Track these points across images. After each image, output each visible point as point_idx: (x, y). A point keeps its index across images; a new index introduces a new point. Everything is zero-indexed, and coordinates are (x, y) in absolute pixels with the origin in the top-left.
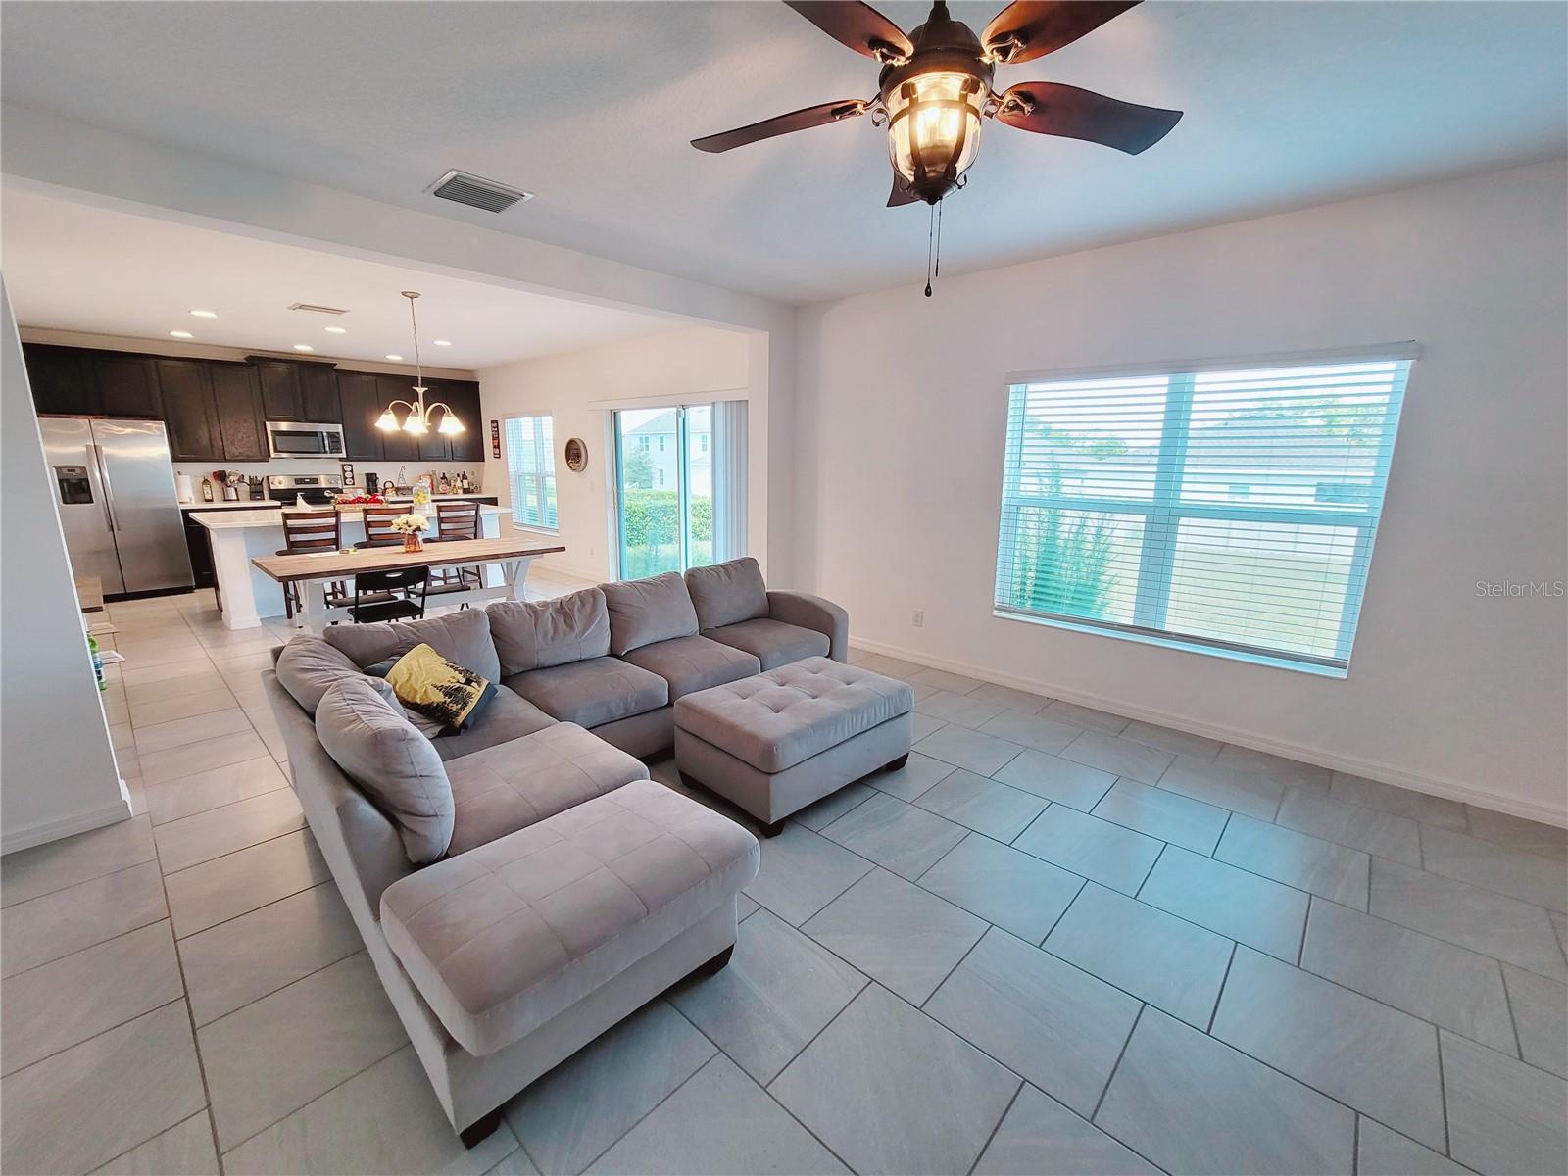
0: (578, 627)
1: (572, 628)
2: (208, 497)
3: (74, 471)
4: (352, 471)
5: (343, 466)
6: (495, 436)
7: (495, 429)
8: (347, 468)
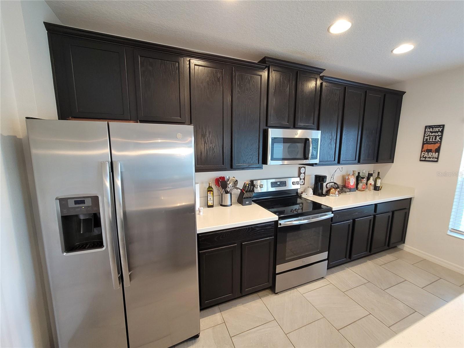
2: (210, 203)
3: (83, 202)
4: (304, 173)
5: (300, 168)
6: (431, 140)
7: (433, 134)
8: (302, 170)
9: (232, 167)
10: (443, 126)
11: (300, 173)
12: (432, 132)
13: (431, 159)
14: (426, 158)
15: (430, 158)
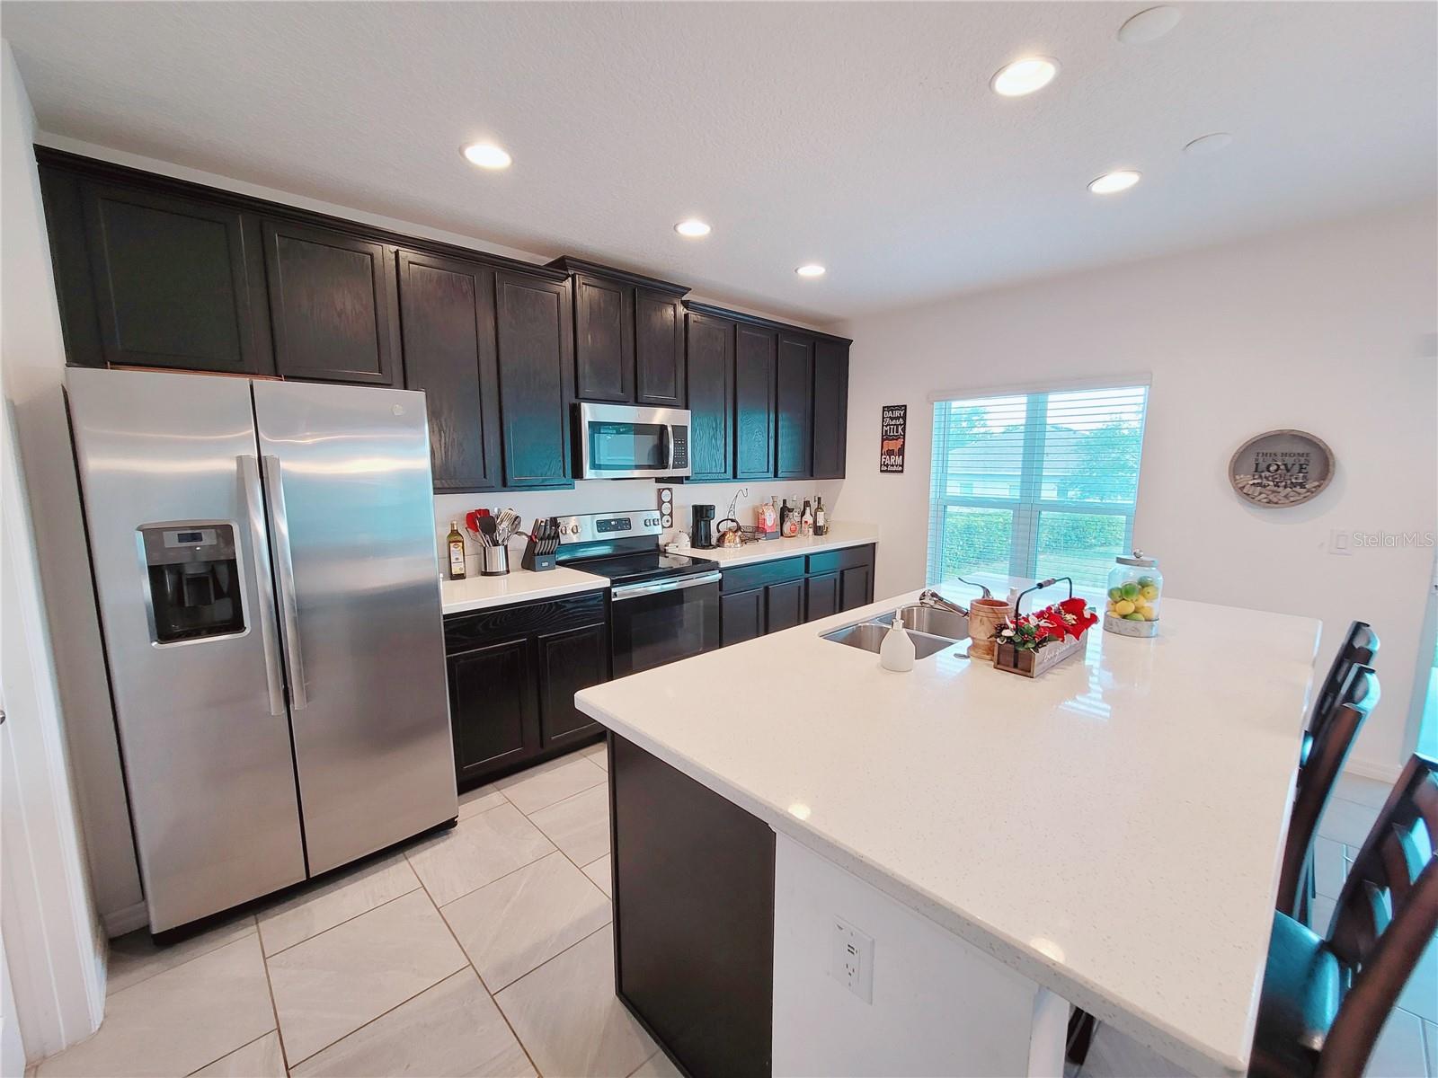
2: (456, 570)
3: (196, 537)
4: (671, 502)
5: (660, 492)
6: (892, 434)
7: (894, 422)
8: (666, 496)
9: (505, 485)
11: (661, 503)
12: (892, 419)
13: (895, 468)
14: (887, 466)
15: (893, 465)
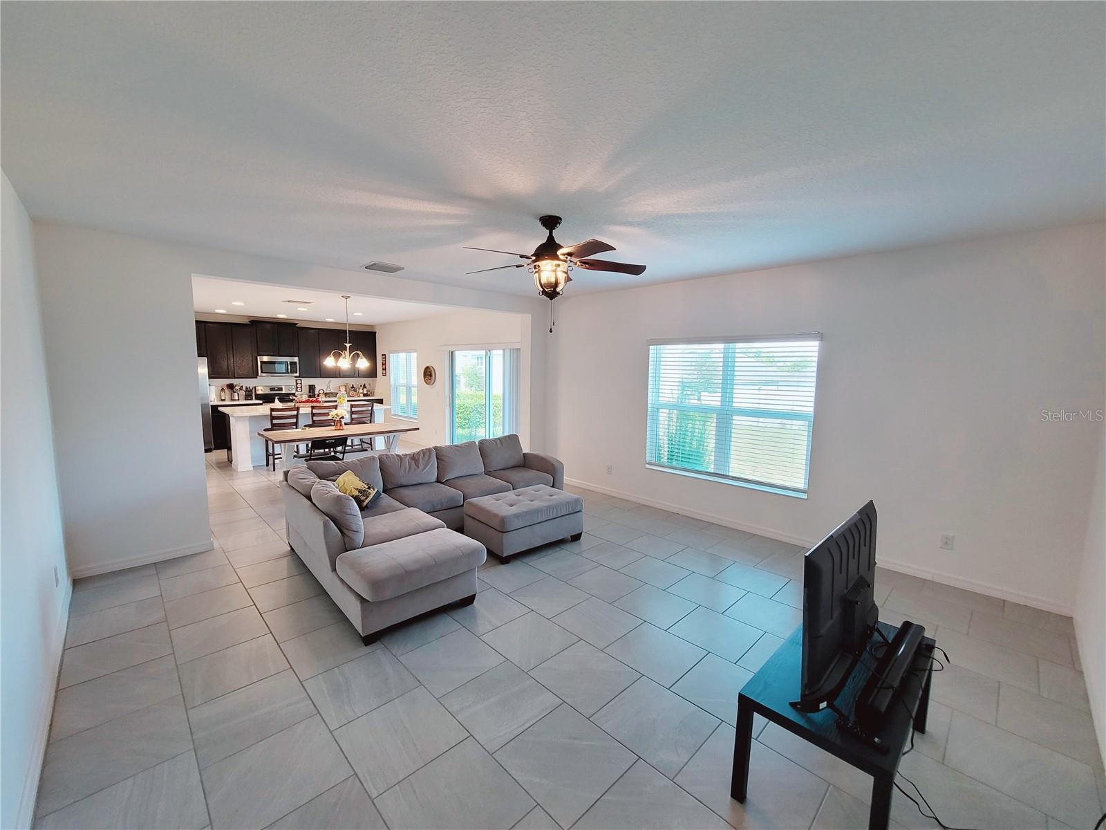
0: (421, 467)
1: (418, 467)
2: (223, 398)
4: (301, 384)
5: (297, 380)
6: (383, 364)
7: (384, 359)
8: (299, 382)
9: (236, 377)
10: (385, 355)
11: (297, 384)
13: (385, 374)
